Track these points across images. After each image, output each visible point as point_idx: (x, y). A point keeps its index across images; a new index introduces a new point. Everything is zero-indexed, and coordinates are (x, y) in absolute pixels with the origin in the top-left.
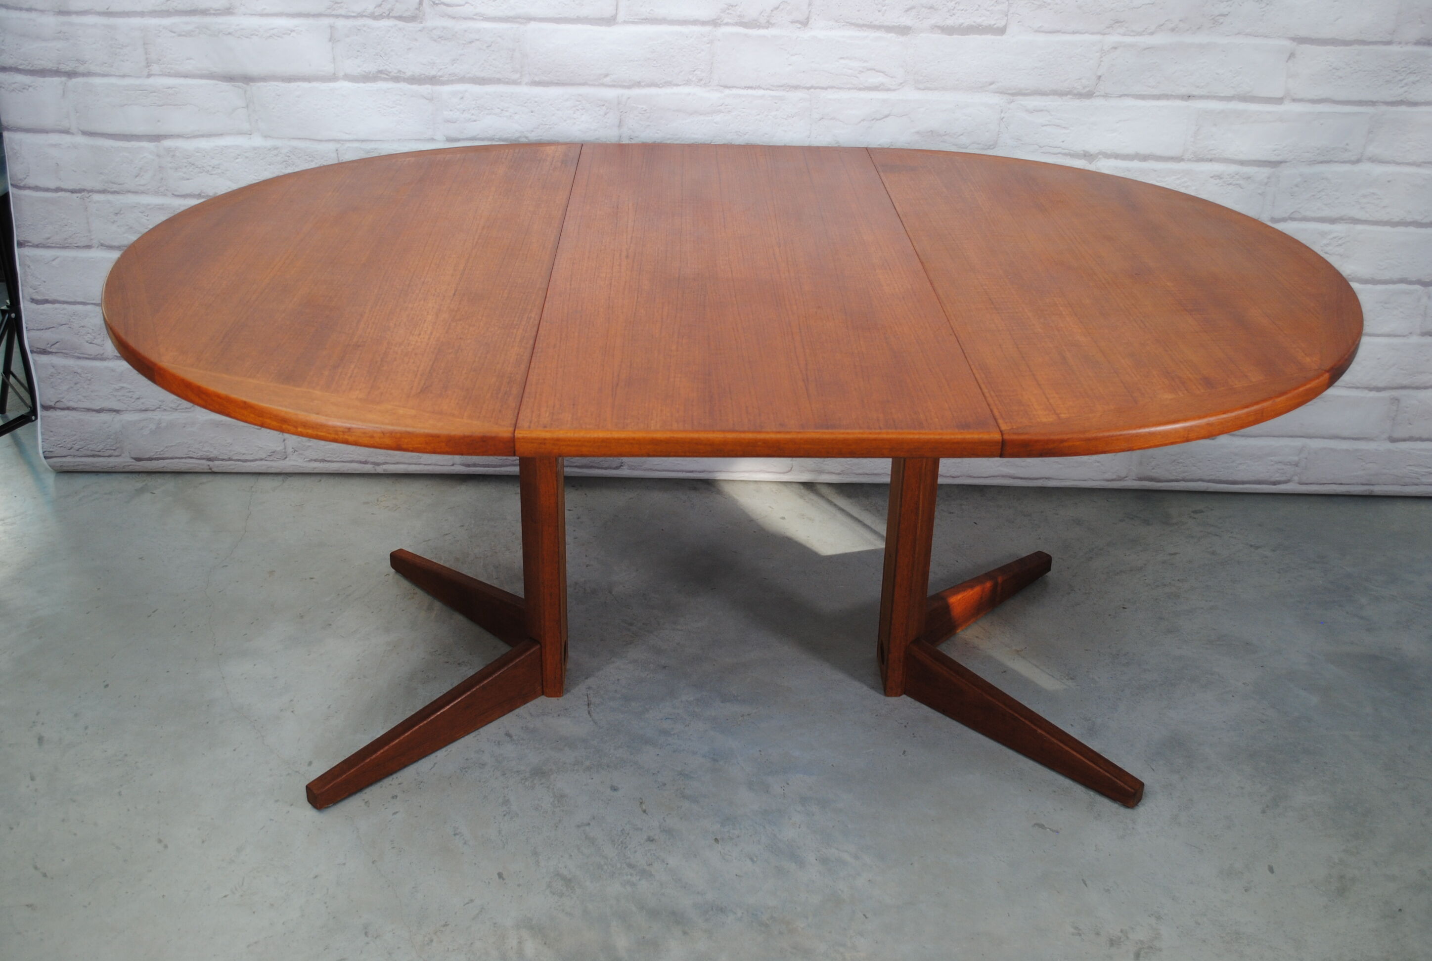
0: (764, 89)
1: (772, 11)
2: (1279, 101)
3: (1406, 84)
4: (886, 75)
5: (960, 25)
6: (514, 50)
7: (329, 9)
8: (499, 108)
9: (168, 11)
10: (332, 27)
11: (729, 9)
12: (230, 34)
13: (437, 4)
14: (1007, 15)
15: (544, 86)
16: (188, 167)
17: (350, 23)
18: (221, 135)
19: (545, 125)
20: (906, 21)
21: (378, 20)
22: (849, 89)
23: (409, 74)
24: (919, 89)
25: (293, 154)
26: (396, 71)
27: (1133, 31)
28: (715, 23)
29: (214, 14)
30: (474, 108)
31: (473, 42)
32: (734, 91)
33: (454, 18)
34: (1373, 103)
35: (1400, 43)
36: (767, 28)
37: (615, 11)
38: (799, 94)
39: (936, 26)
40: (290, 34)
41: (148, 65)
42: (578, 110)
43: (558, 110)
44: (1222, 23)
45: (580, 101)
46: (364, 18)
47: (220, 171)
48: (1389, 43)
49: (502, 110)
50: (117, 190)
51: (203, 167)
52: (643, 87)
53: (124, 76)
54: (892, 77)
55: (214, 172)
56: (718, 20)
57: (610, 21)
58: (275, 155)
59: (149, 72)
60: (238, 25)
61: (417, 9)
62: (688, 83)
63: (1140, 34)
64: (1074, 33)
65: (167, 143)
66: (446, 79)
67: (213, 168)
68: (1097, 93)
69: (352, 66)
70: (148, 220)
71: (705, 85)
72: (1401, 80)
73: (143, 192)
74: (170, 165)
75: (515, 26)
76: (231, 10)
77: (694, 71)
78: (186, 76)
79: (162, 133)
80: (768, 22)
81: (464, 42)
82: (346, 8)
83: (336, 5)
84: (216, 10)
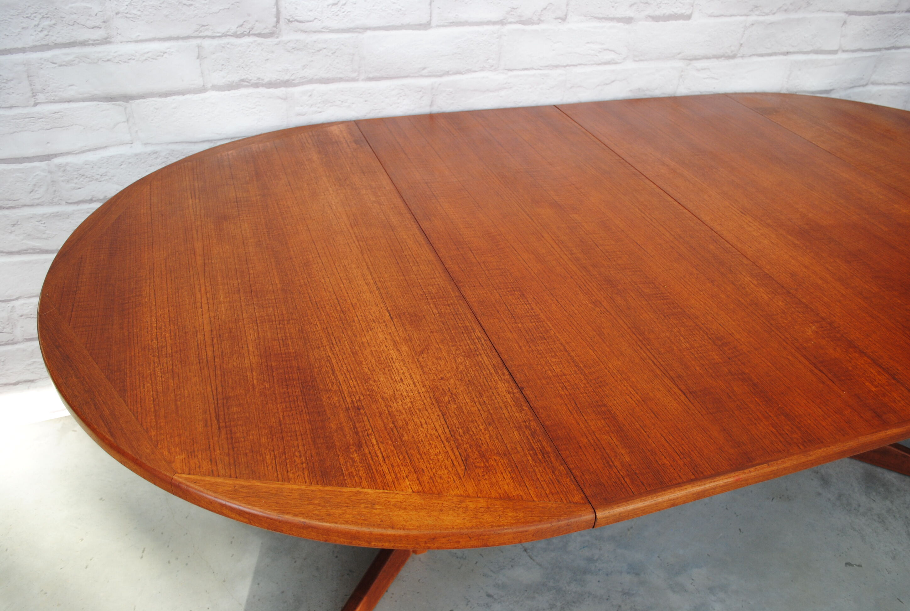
0: (535, 69)
1: (542, 11)
2: (835, 52)
3: (897, 36)
4: (616, 53)
5: (664, 14)
6: (354, 54)
7: (196, 31)
8: (340, 101)
9: (47, 45)
10: (199, 47)
11: (512, 11)
12: (108, 60)
13: (292, 22)
14: (693, 6)
15: (376, 81)
16: (78, 178)
17: (216, 42)
18: (106, 147)
19: (376, 110)
20: (630, 13)
21: (240, 38)
22: (592, 65)
23: (267, 80)
24: (636, 61)
25: (171, 156)
26: (256, 79)
27: (764, 13)
28: (502, 22)
29: (93, 44)
30: (320, 103)
31: (321, 50)
32: (515, 73)
33: (306, 32)
34: (879, 49)
35: (899, 12)
36: (538, 24)
37: (429, 18)
38: (559, 71)
39: (649, 16)
40: (163, 56)
41: (34, 95)
42: (401, 96)
43: (386, 98)
44: (812, 4)
45: (403, 90)
46: (228, 37)
47: (107, 178)
48: (894, 12)
49: (342, 102)
50: (13, 206)
51: (93, 176)
52: (451, 75)
53: (11, 107)
54: (619, 54)
55: (103, 179)
56: (505, 19)
57: (426, 26)
58: (155, 158)
59: (35, 101)
60: (116, 52)
61: (274, 27)
62: (483, 69)
63: (767, 14)
64: (731, 16)
65: (57, 161)
66: (298, 81)
67: (101, 175)
68: (739, 55)
69: (218, 78)
70: (45, 227)
71: (495, 70)
72: (895, 34)
73: (38, 205)
74: (62, 179)
75: (355, 35)
76: (108, 40)
77: (487, 60)
78: (70, 101)
79: (52, 152)
80: (539, 19)
81: (314, 51)
82: (212, 30)
83: (203, 27)
84: (94, 41)
